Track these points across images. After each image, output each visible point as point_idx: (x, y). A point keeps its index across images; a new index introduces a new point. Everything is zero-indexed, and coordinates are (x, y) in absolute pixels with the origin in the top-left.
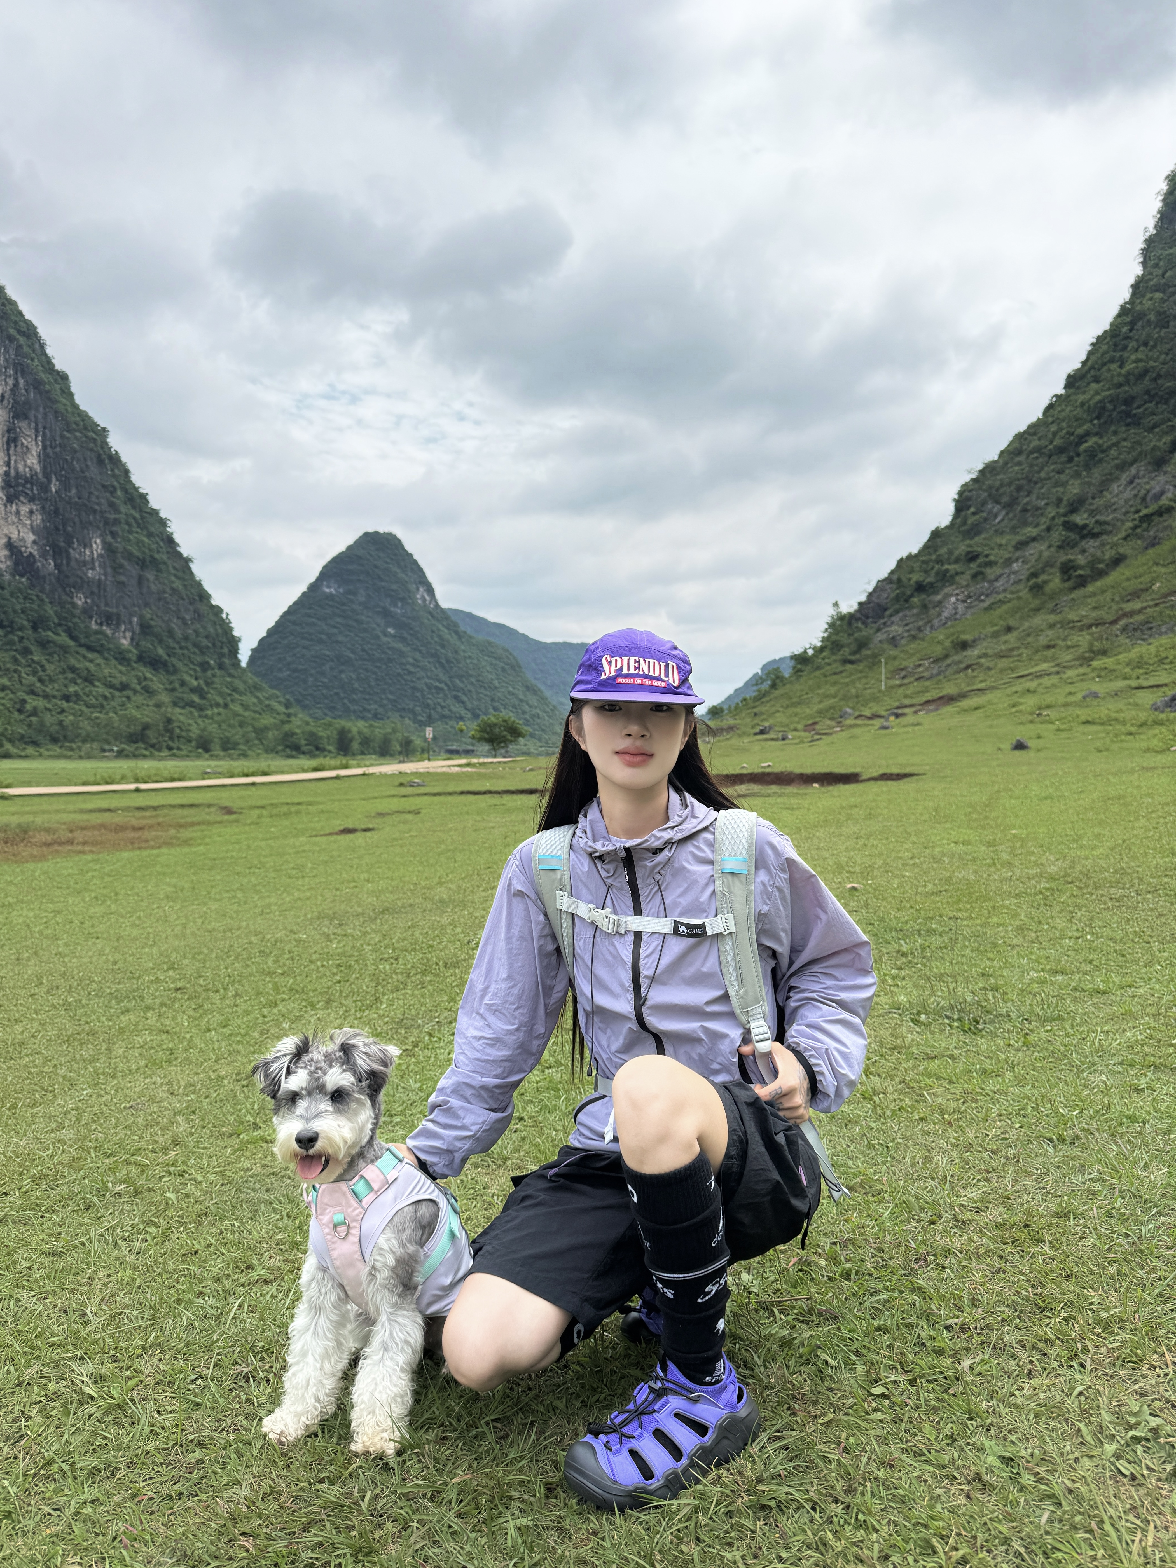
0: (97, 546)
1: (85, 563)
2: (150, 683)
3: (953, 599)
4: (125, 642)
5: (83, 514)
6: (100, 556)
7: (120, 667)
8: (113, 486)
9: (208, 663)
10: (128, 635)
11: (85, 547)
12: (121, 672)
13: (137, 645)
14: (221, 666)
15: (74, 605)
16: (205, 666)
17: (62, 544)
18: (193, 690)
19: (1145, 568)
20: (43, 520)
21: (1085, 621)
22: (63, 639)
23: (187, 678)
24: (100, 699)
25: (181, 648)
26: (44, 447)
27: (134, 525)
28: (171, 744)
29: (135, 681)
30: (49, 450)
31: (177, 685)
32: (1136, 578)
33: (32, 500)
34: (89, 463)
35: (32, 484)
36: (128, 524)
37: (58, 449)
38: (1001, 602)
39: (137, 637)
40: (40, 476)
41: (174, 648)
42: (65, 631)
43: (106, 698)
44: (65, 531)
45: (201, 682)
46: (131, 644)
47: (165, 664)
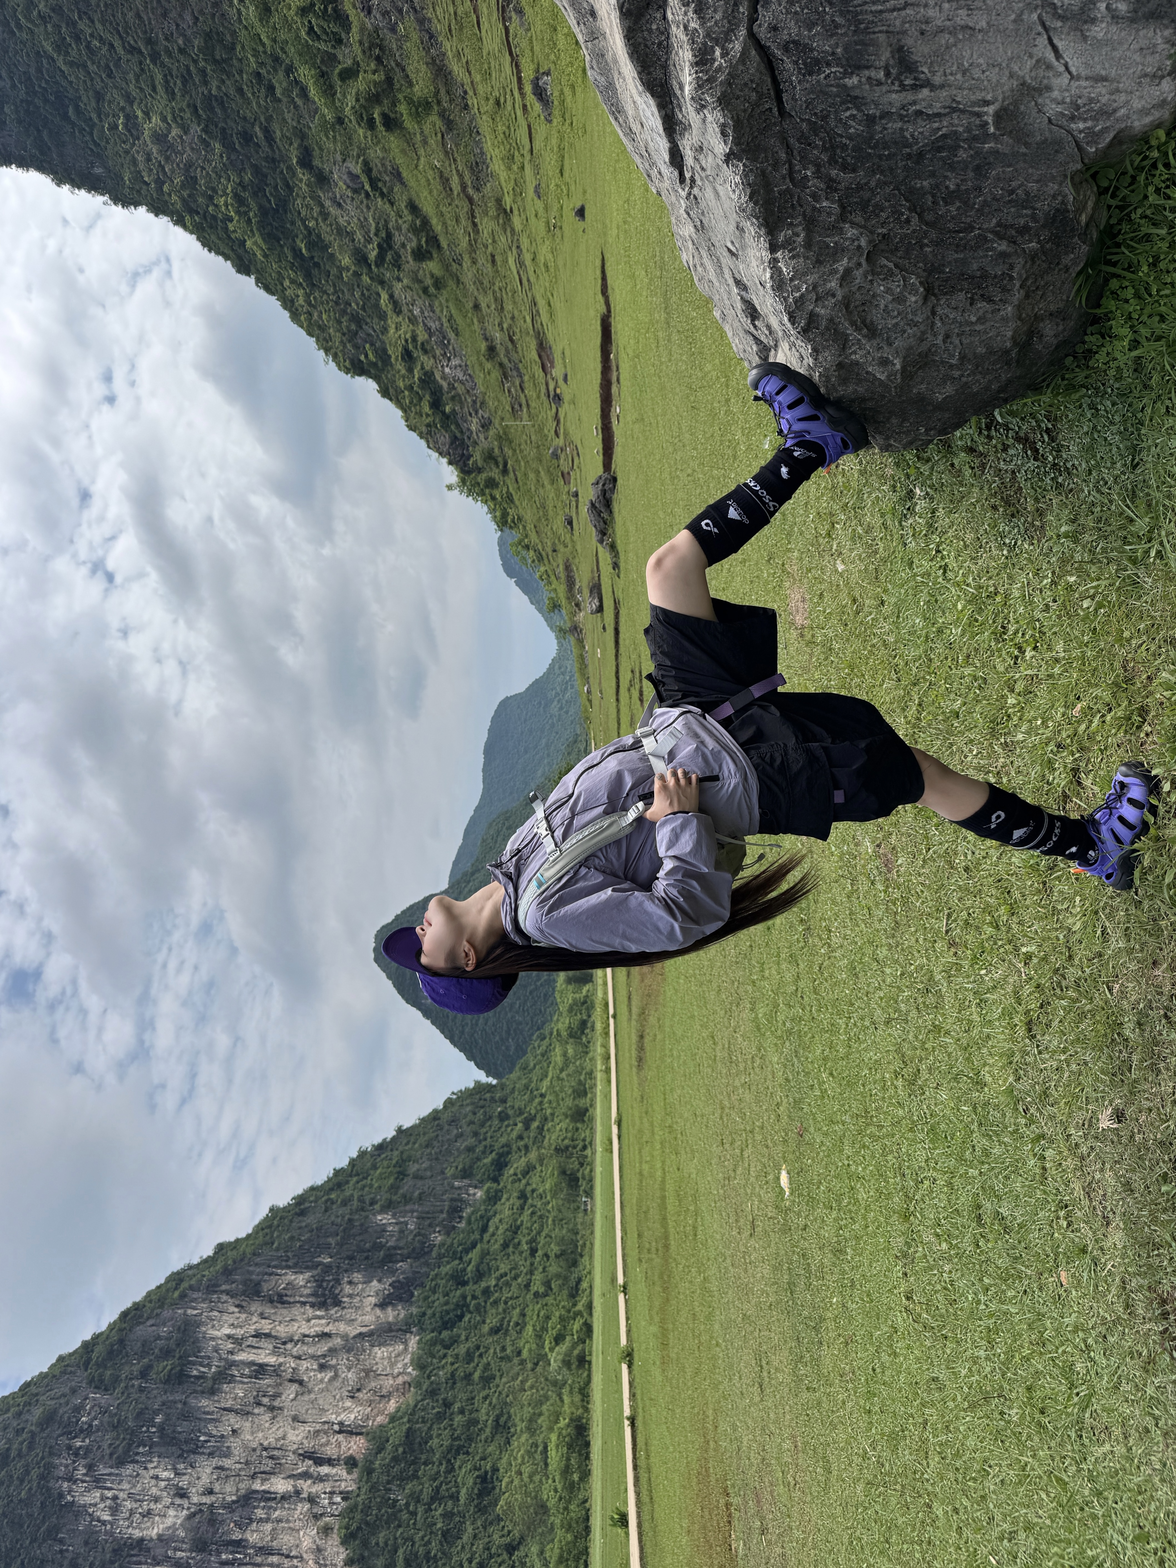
0: (384, 1218)
1: (401, 1231)
2: (518, 1171)
3: (447, 370)
4: (479, 1194)
5: (354, 1231)
6: (394, 1216)
7: (503, 1200)
8: (326, 1201)
9: (500, 1113)
10: (472, 1191)
11: (385, 1231)
12: (508, 1199)
13: (482, 1182)
14: (504, 1101)
15: (442, 1244)
16: (503, 1117)
17: (382, 1253)
18: (527, 1127)
19: (420, 177)
20: (358, 1271)
21: (470, 229)
22: (474, 1255)
23: (514, 1135)
24: (535, 1218)
25: (485, 1139)
26: (288, 1267)
27: (364, 1182)
28: (580, 1146)
29: (517, 1185)
30: (290, 1263)
31: (522, 1143)
32: (429, 184)
33: (338, 1281)
34: (304, 1224)
35: (323, 1281)
36: (363, 1189)
37: (289, 1254)
38: (450, 319)
39: (475, 1182)
40: (315, 1272)
41: (486, 1147)
42: (467, 1253)
43: (533, 1213)
44: (369, 1251)
45: (519, 1119)
46: (480, 1188)
47: (501, 1155)
